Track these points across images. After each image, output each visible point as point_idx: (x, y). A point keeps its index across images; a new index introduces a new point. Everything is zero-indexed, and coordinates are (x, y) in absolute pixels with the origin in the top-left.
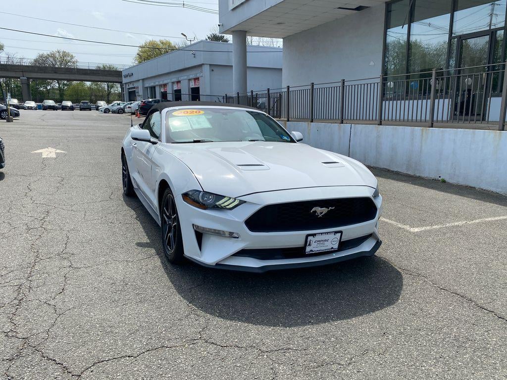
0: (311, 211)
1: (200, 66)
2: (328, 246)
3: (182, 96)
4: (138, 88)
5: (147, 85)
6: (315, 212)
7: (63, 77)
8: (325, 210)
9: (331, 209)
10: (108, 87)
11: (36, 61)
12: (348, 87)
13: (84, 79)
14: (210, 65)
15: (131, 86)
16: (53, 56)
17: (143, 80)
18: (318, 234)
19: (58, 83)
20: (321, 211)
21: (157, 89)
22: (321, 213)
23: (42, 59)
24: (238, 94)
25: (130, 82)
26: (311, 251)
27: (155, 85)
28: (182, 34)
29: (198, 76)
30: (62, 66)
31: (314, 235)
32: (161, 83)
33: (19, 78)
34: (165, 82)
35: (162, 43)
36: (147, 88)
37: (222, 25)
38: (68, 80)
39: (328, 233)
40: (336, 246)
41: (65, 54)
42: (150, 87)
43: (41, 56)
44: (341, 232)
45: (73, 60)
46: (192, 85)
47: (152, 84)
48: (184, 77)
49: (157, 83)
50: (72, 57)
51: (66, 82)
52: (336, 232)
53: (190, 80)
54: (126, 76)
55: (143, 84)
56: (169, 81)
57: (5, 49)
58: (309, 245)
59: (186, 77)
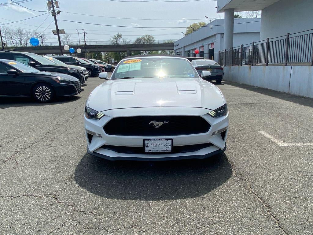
0: (150, 124)
1: (215, 35)
2: (162, 148)
3: (204, 55)
4: (181, 52)
5: (186, 50)
6: (153, 124)
7: (148, 49)
8: (161, 123)
9: (165, 123)
10: (170, 53)
11: (136, 42)
12: (291, 38)
13: (158, 49)
14: (221, 34)
15: (178, 51)
16: (144, 38)
17: (184, 47)
18: (152, 139)
19: (146, 52)
20: (157, 124)
21: (191, 52)
22: (158, 125)
23: (139, 40)
24: (225, 50)
25: (178, 49)
26: (150, 150)
27: (190, 49)
28: (206, 17)
29: (214, 41)
30: (148, 43)
31: (149, 140)
32: (193, 48)
33: (126, 51)
34: (196, 47)
35: (200, 24)
36: (186, 51)
37: (218, 7)
38: (151, 51)
39: (160, 139)
40: (170, 149)
41: (149, 37)
42: (187, 51)
43: (138, 39)
44: (172, 140)
45: (153, 40)
46: (210, 48)
47: (189, 49)
48: (205, 43)
49: (191, 48)
50: (153, 38)
51: (149, 52)
52: (167, 139)
53: (209, 45)
54: (176, 46)
55: (184, 50)
56: (197, 46)
57: (123, 37)
58: (147, 146)
59: (206, 43)
